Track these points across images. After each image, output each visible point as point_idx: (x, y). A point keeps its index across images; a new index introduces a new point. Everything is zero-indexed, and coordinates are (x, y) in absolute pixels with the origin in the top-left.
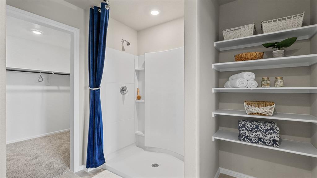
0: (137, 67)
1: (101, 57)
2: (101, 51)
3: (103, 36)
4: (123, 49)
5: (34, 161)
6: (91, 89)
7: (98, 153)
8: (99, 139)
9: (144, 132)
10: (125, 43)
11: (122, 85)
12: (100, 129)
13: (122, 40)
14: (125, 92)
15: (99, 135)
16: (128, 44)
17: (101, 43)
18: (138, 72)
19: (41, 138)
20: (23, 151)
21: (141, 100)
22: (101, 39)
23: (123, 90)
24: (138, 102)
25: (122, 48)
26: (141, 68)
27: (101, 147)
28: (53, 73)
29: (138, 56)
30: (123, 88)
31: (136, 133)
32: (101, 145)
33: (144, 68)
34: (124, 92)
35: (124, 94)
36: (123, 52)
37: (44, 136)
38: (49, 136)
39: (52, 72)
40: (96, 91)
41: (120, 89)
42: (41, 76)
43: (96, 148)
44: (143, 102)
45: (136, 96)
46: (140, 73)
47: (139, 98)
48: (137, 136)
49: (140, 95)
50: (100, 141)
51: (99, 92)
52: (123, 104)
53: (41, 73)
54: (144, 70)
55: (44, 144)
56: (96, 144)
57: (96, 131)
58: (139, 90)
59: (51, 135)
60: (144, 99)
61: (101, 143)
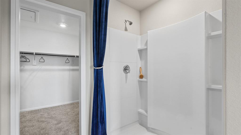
0: (140, 47)
1: (103, 36)
2: (103, 30)
3: (104, 14)
4: (126, 30)
5: (57, 126)
6: (95, 68)
7: (102, 131)
8: (102, 118)
9: (146, 112)
10: (128, 23)
11: (125, 65)
12: (102, 108)
13: (125, 21)
14: (128, 71)
15: (102, 114)
16: (131, 24)
17: (102, 22)
18: (140, 51)
19: (68, 105)
20: (54, 115)
21: (144, 79)
22: (102, 17)
23: (126, 69)
24: (141, 81)
25: (124, 28)
26: (144, 47)
27: (104, 125)
28: (76, 57)
29: (140, 36)
30: (126, 67)
31: (138, 111)
32: (104, 123)
33: (147, 47)
34: (126, 71)
35: (127, 73)
36: (126, 32)
37: (71, 103)
38: (73, 104)
39: (75, 55)
40: (99, 70)
41: (122, 69)
42: (67, 59)
43: (99, 126)
44: (146, 81)
45: (139, 75)
46: (142, 52)
47: (141, 77)
48: (140, 114)
49: (142, 74)
50: (102, 119)
51: (102, 72)
52: (126, 82)
53: (68, 56)
54: (147, 48)
55: (69, 110)
56: (99, 122)
57: (99, 110)
58: (141, 69)
59: (75, 103)
60: (147, 78)
61: (104, 122)
